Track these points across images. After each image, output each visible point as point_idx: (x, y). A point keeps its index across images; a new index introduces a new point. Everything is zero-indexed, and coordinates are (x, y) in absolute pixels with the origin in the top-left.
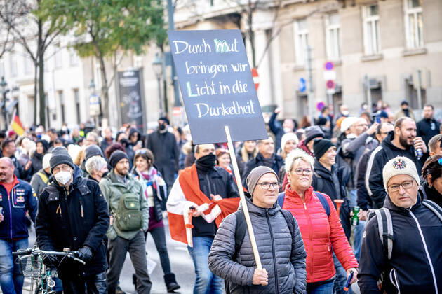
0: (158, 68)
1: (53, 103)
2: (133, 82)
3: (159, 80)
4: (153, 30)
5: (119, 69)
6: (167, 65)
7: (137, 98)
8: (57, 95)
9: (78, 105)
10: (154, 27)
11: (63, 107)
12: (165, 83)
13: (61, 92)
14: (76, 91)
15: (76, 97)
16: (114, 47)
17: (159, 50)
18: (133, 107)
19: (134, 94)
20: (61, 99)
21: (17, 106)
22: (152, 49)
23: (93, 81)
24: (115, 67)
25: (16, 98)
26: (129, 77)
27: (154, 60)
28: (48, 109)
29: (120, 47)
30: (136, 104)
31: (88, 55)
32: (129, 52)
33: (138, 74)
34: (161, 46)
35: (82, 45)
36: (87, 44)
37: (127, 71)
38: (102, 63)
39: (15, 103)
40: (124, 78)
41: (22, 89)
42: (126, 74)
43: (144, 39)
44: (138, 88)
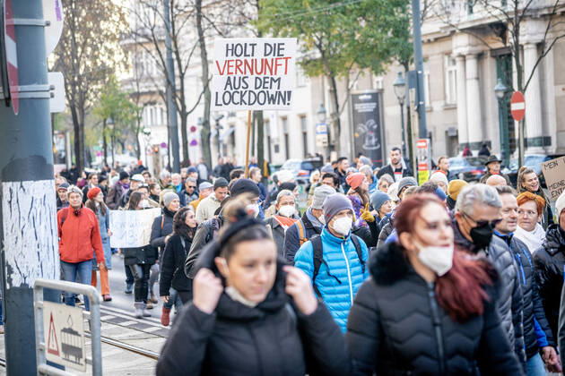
0: (401, 91)
2: (370, 107)
3: (402, 105)
4: (395, 44)
5: (354, 91)
6: (411, 87)
7: (375, 127)
8: (281, 122)
9: (305, 135)
10: (396, 40)
11: (287, 136)
12: (409, 108)
13: (284, 119)
14: (303, 117)
15: (303, 125)
16: (348, 65)
17: (402, 69)
18: (370, 138)
19: (372, 122)
20: (285, 127)
21: (233, 134)
22: (394, 68)
23: (323, 106)
24: (348, 90)
25: (232, 126)
26: (365, 101)
27: (396, 80)
28: (269, 138)
29: (355, 65)
30: (373, 135)
31: (317, 75)
32: (367, 71)
33: (376, 97)
34: (405, 64)
35: (308, 62)
36: (316, 60)
37: (363, 94)
38: (334, 85)
39: (231, 130)
40: (360, 102)
42: (361, 98)
43: (385, 55)
44: (377, 115)
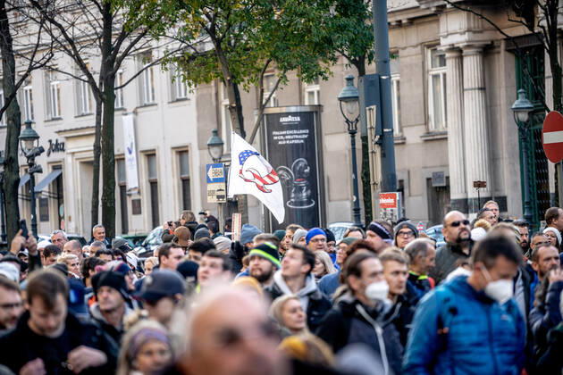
0: (352, 110)
1: (133, 175)
2: (298, 137)
3: (353, 133)
4: (342, 28)
5: (272, 109)
6: (368, 103)
7: (307, 170)
8: (143, 161)
9: (186, 183)
10: (344, 20)
11: (154, 185)
12: (365, 139)
13: (150, 155)
14: (182, 152)
15: (183, 167)
16: (260, 63)
17: (353, 71)
18: (300, 189)
19: (302, 162)
20: (151, 171)
21: (58, 183)
22: (340, 70)
23: (217, 133)
24: (262, 107)
25: (57, 167)
26: (291, 126)
27: (343, 91)
28: (123, 187)
29: (273, 64)
30: (303, 184)
31: (207, 81)
32: (292, 75)
33: (310, 119)
34: (360, 65)
35: (192, 58)
36: (205, 55)
37: (287, 114)
38: (236, 96)
39: (55, 175)
40: (282, 127)
41: (71, 146)
42: (283, 120)
43: (324, 47)
44: (311, 150)
